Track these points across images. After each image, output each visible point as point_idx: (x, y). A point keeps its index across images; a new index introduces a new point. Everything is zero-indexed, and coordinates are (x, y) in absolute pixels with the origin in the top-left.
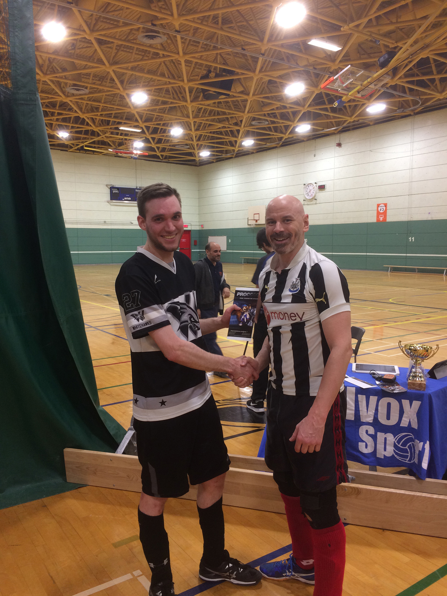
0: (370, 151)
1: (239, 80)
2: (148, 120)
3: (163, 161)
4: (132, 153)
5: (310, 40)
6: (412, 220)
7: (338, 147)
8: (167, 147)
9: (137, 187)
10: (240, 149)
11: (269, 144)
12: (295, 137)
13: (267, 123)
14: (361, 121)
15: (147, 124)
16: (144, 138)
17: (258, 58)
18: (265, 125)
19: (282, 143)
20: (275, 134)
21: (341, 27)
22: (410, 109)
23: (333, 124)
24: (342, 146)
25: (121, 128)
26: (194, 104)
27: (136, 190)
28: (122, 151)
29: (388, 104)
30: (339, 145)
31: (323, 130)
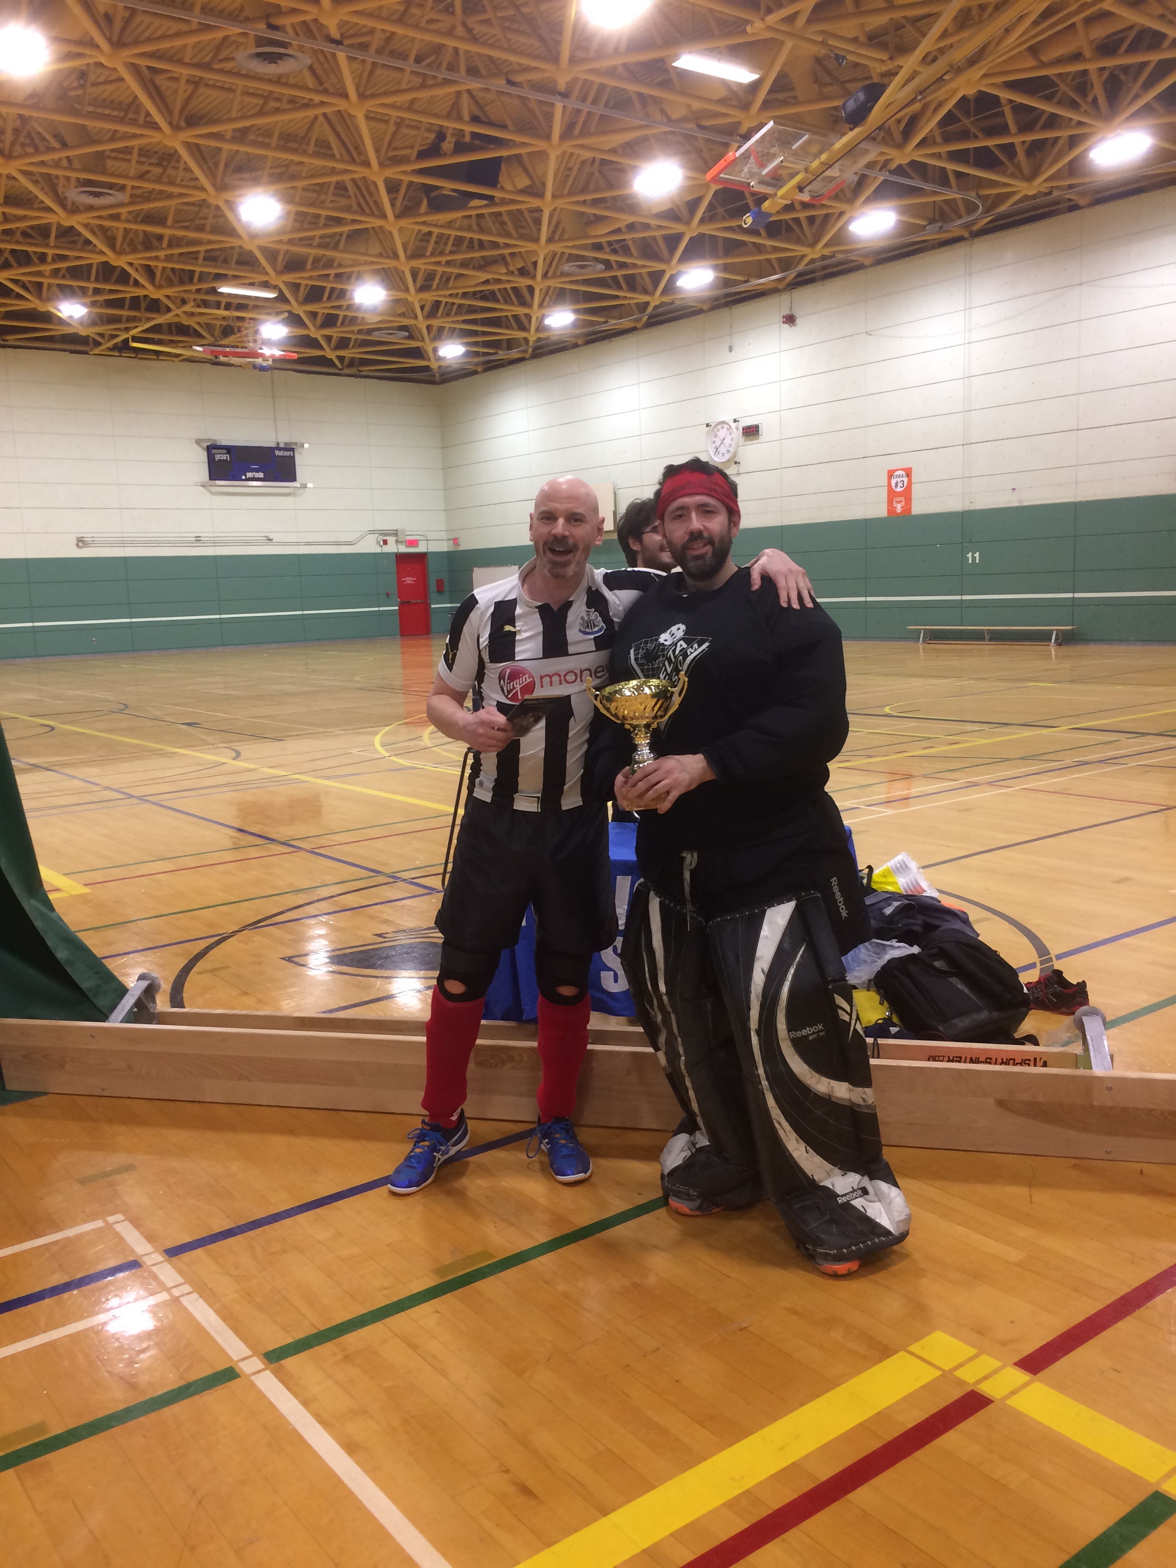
0: (867, 333)
1: (518, 157)
2: (294, 264)
3: (346, 371)
4: (256, 355)
5: (676, 57)
6: (972, 508)
7: (786, 326)
8: (353, 337)
9: (278, 444)
10: (542, 335)
11: (614, 322)
12: (678, 303)
13: (601, 266)
14: (840, 256)
15: (291, 277)
16: (286, 315)
17: (553, 105)
18: (596, 273)
19: (649, 319)
20: (628, 295)
21: (747, 22)
22: (960, 222)
23: (774, 268)
24: (798, 321)
25: (224, 289)
26: (404, 223)
27: (277, 453)
28: (228, 349)
29: (903, 211)
30: (790, 320)
31: (747, 281)
